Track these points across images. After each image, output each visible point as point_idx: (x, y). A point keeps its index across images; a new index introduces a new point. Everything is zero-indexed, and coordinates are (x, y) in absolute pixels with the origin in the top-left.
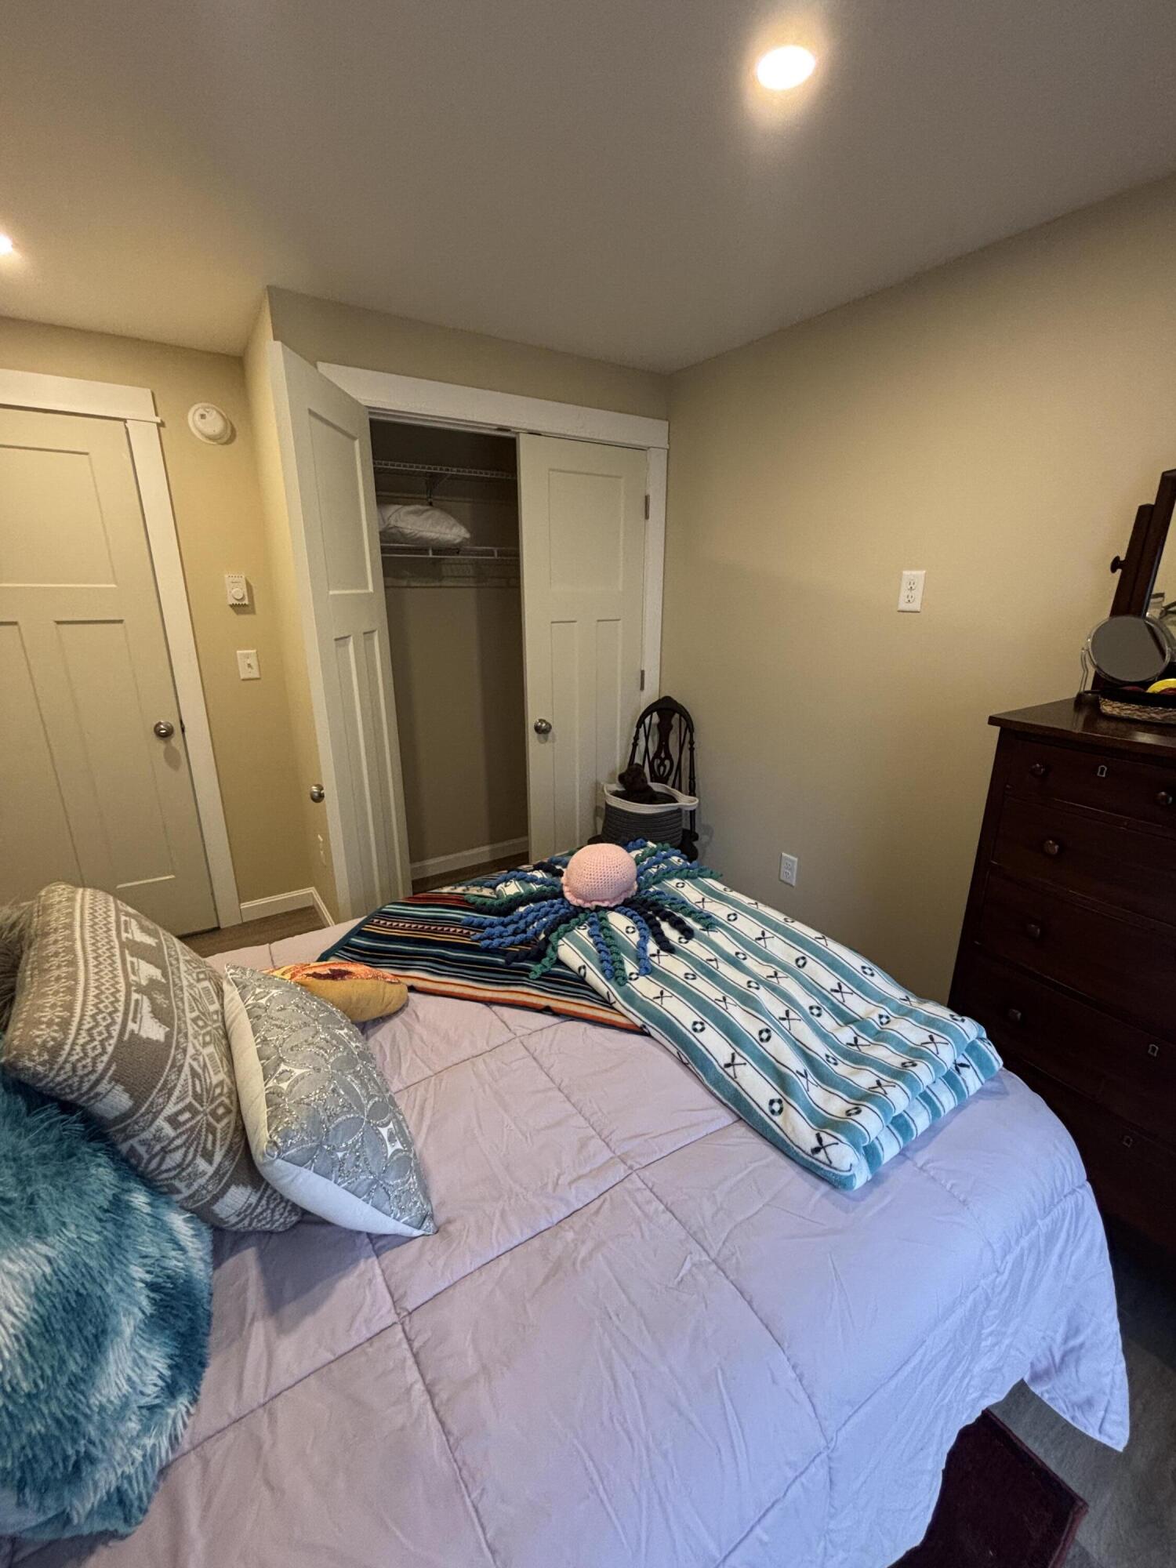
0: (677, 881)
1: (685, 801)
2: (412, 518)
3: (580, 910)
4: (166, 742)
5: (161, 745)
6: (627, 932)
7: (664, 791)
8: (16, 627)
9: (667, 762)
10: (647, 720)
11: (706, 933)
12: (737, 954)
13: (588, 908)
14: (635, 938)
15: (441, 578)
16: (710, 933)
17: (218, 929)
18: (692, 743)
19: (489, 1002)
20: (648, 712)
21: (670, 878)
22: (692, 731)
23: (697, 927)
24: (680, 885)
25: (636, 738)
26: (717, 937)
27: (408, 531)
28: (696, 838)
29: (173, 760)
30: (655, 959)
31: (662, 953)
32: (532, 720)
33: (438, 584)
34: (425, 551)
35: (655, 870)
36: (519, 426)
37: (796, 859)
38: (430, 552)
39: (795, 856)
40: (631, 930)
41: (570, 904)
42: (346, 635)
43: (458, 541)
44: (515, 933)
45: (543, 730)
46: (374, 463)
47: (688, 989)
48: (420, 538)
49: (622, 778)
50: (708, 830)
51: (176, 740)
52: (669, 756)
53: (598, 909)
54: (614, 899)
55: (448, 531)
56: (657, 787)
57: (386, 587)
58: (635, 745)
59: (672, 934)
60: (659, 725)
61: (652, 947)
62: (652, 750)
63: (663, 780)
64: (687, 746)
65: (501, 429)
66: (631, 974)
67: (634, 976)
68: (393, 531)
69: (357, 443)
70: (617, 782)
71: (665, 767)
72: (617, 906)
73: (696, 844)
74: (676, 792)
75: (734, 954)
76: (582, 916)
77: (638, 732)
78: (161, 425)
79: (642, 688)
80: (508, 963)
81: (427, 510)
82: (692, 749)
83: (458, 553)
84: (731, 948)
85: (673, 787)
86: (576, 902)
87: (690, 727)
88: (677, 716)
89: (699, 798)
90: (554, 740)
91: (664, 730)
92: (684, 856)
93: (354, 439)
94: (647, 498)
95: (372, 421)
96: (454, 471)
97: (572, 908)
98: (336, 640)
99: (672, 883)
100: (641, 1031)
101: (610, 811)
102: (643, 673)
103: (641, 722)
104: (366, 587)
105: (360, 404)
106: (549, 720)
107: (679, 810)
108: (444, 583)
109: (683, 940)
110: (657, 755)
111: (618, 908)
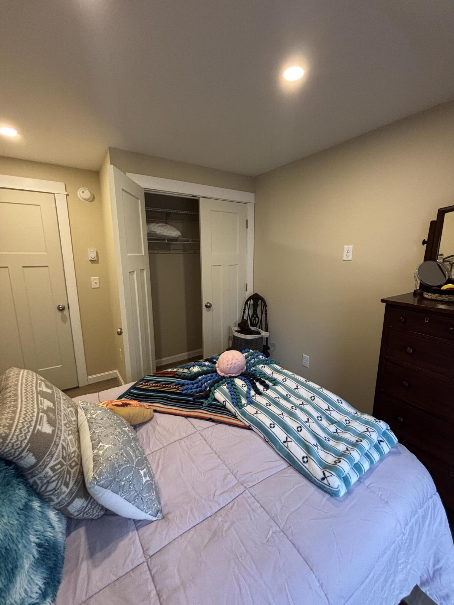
0: (262, 365)
1: (264, 334)
2: (160, 228)
3: (223, 377)
4: (62, 313)
5: (59, 314)
6: (243, 387)
7: (256, 330)
8: (7, 269)
9: (257, 319)
10: (249, 303)
11: (274, 386)
12: (287, 395)
13: (226, 377)
14: (245, 389)
15: (170, 250)
16: (276, 387)
17: (78, 387)
18: (266, 311)
19: (186, 416)
20: (249, 299)
21: (259, 364)
22: (266, 307)
23: (270, 384)
24: (263, 367)
25: (245, 309)
26: (279, 388)
27: (158, 233)
28: (269, 348)
29: (64, 319)
30: (254, 398)
31: (257, 395)
32: (204, 303)
33: (168, 252)
34: (164, 240)
35: (253, 361)
36: (200, 195)
37: (308, 357)
38: (166, 241)
39: (308, 356)
40: (244, 386)
41: (219, 375)
42: (133, 270)
43: (177, 236)
44: (197, 388)
45: (208, 307)
46: (146, 208)
47: (268, 410)
48: (163, 235)
49: (239, 325)
50: (274, 345)
51: (66, 312)
52: (257, 316)
53: (230, 377)
54: (237, 373)
55: (173, 233)
56: (253, 328)
57: (149, 253)
58: (244, 312)
59: (260, 387)
60: (253, 304)
61: (253, 393)
62: (251, 314)
63: (255, 326)
64: (264, 312)
65: (193, 196)
66: (244, 404)
67: (245, 405)
68: (152, 233)
69: (140, 200)
70: (238, 327)
71: (256, 320)
72: (238, 376)
73: (269, 351)
74: (260, 330)
75: (285, 395)
76: (224, 380)
77: (245, 307)
78: (67, 195)
79: (246, 290)
80: (194, 400)
81: (165, 225)
82: (266, 314)
83: (177, 241)
84: (284, 393)
85: (259, 328)
86: (222, 374)
87: (265, 305)
88: (260, 301)
89: (270, 333)
90: (213, 311)
91: (255, 306)
92: (264, 355)
93: (138, 199)
94: (247, 221)
95: (146, 194)
96: (176, 211)
97: (220, 377)
98: (129, 272)
99: (260, 366)
100: (249, 428)
101: (235, 337)
102: (247, 284)
103: (246, 303)
104: (142, 253)
105: (141, 187)
106: (211, 303)
107: (262, 337)
108: (172, 252)
109: (265, 390)
110: (253, 316)
111: (238, 377)
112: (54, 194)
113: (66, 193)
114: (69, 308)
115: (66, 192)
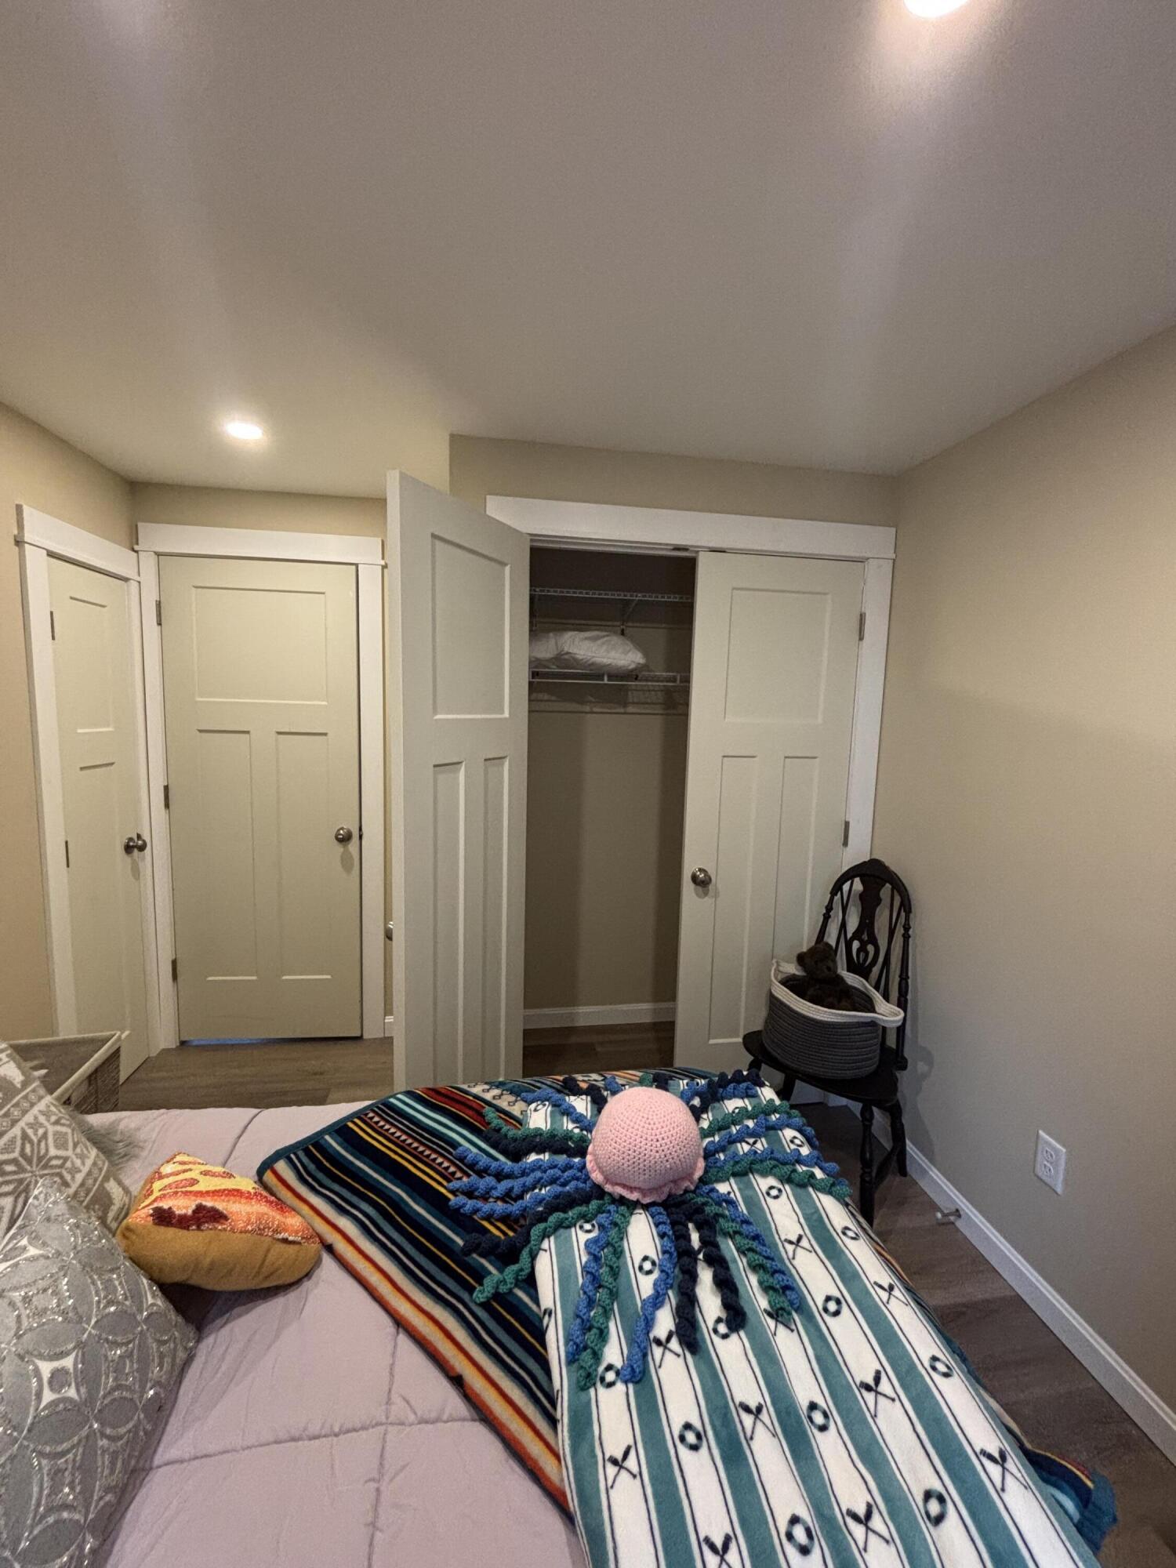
0: (771, 1181)
1: (887, 1013)
2: (587, 643)
3: (599, 1192)
4: (344, 847)
5: (339, 849)
7: (862, 989)
8: (247, 736)
9: (870, 948)
10: (846, 887)
11: (771, 1323)
12: (813, 1406)
13: (610, 1194)
14: (646, 1286)
15: (625, 705)
16: (781, 1329)
17: (359, 1038)
18: (907, 928)
19: (399, 1323)
20: (848, 876)
21: (764, 1174)
22: (908, 911)
23: (759, 1301)
24: (774, 1192)
25: (829, 908)
26: (790, 1345)
27: (580, 657)
28: (903, 1066)
30: (657, 1351)
31: (674, 1344)
32: (690, 866)
33: (622, 710)
34: (600, 677)
36: (699, 544)
37: (1064, 1150)
38: (606, 678)
39: (1064, 1146)
40: (647, 1266)
41: (588, 1178)
42: (455, 760)
43: (633, 666)
44: (507, 1197)
45: (702, 882)
46: (530, 590)
48: (593, 664)
49: (801, 959)
50: (928, 1058)
51: (353, 847)
52: (873, 941)
53: (622, 1201)
54: (651, 1190)
55: (623, 656)
56: (852, 980)
57: (530, 712)
58: (827, 917)
59: (710, 1304)
60: (862, 896)
61: (665, 1322)
62: (853, 924)
63: (862, 970)
64: (900, 931)
65: (677, 548)
66: (609, 1368)
67: (610, 1376)
68: (566, 657)
69: (507, 569)
70: (795, 962)
71: (867, 954)
72: (653, 1204)
73: (898, 1074)
74: (877, 997)
75: (803, 1403)
76: (594, 1204)
77: (831, 900)
78: (384, 567)
79: (845, 844)
80: (468, 1250)
81: (604, 636)
82: (906, 937)
83: (636, 679)
84: (806, 1387)
85: (877, 988)
86: (597, 1177)
87: (906, 906)
88: (888, 886)
89: (905, 1011)
90: (716, 896)
91: (869, 903)
92: (809, 1130)
93: (503, 564)
94: (862, 618)
95: (534, 551)
96: (640, 596)
97: (589, 1184)
98: (435, 766)
99: (763, 1183)
100: (568, 1517)
101: (774, 1003)
102: (847, 824)
103: (837, 888)
104: (502, 712)
105: (521, 533)
106: (712, 872)
107: (873, 1024)
108: (630, 709)
109: (722, 1328)
110: (857, 935)
111: (653, 1209)
112: (357, 565)
113: (383, 563)
114: (361, 837)
115: (383, 558)
